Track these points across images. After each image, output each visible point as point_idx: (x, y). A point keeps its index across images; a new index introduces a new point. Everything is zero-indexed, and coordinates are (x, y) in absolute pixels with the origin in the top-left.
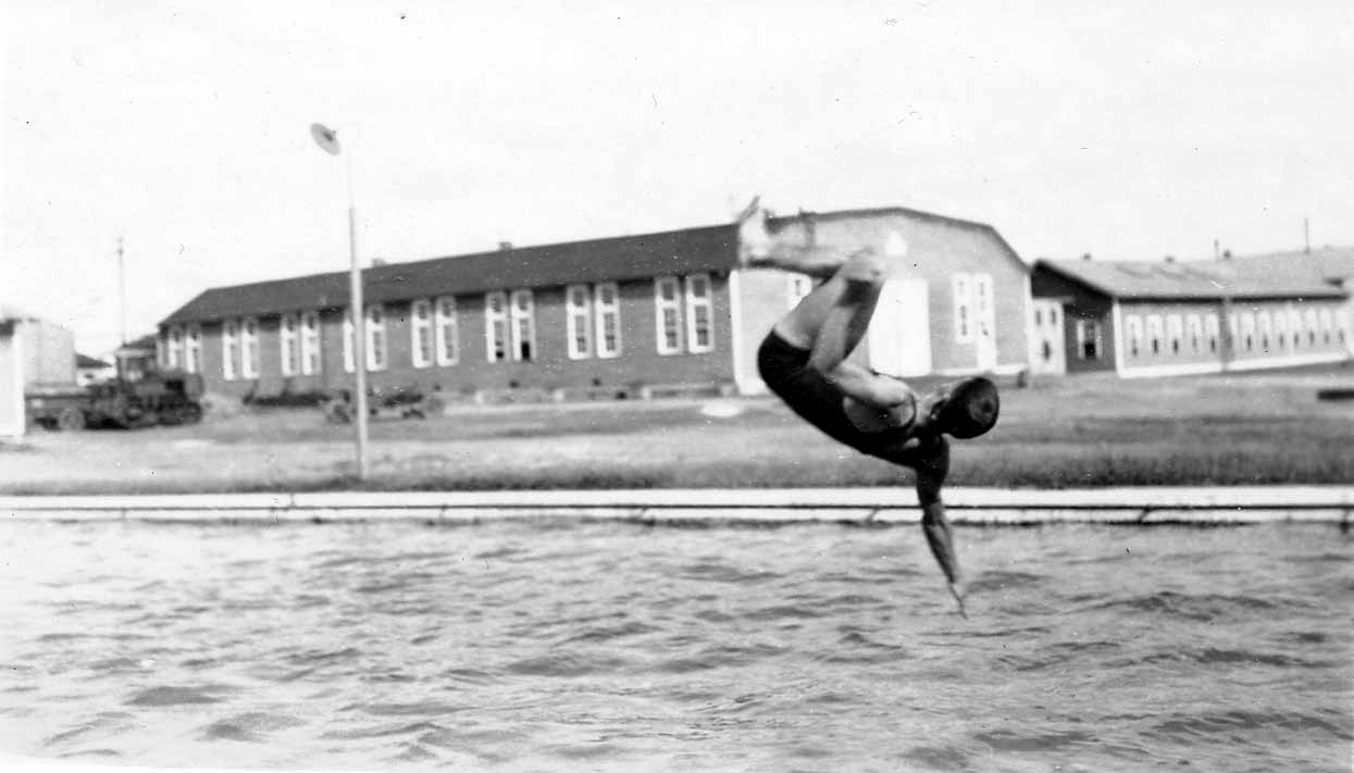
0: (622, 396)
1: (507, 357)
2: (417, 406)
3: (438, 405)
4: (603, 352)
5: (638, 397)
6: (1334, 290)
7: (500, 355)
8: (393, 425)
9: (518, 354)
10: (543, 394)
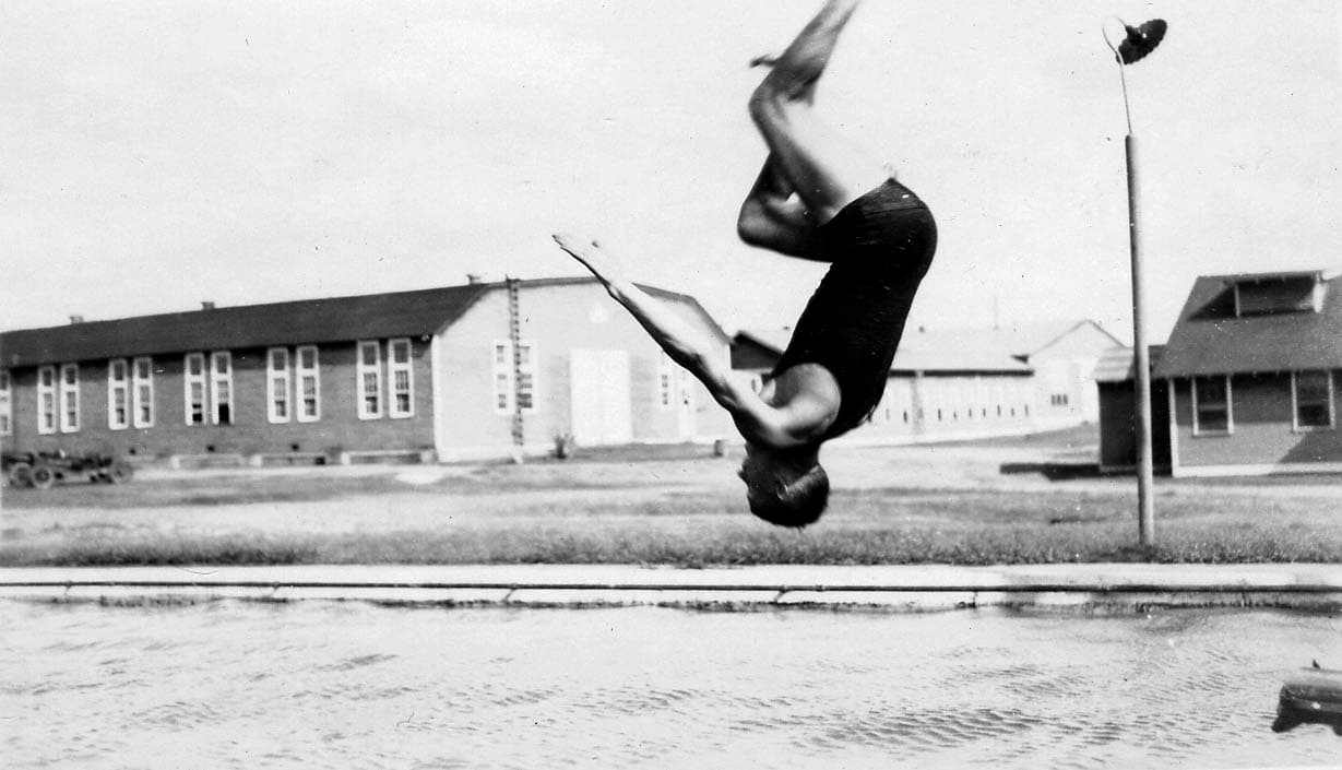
0: (321, 462)
1: (205, 420)
2: (104, 471)
3: (126, 470)
4: (303, 416)
5: (336, 463)
6: (1020, 366)
7: (197, 418)
8: (77, 490)
9: (216, 418)
10: (241, 459)
